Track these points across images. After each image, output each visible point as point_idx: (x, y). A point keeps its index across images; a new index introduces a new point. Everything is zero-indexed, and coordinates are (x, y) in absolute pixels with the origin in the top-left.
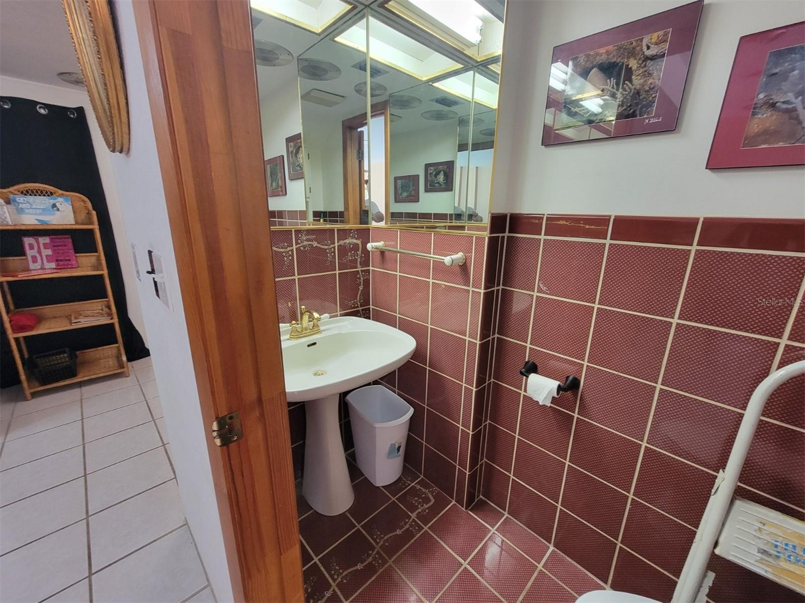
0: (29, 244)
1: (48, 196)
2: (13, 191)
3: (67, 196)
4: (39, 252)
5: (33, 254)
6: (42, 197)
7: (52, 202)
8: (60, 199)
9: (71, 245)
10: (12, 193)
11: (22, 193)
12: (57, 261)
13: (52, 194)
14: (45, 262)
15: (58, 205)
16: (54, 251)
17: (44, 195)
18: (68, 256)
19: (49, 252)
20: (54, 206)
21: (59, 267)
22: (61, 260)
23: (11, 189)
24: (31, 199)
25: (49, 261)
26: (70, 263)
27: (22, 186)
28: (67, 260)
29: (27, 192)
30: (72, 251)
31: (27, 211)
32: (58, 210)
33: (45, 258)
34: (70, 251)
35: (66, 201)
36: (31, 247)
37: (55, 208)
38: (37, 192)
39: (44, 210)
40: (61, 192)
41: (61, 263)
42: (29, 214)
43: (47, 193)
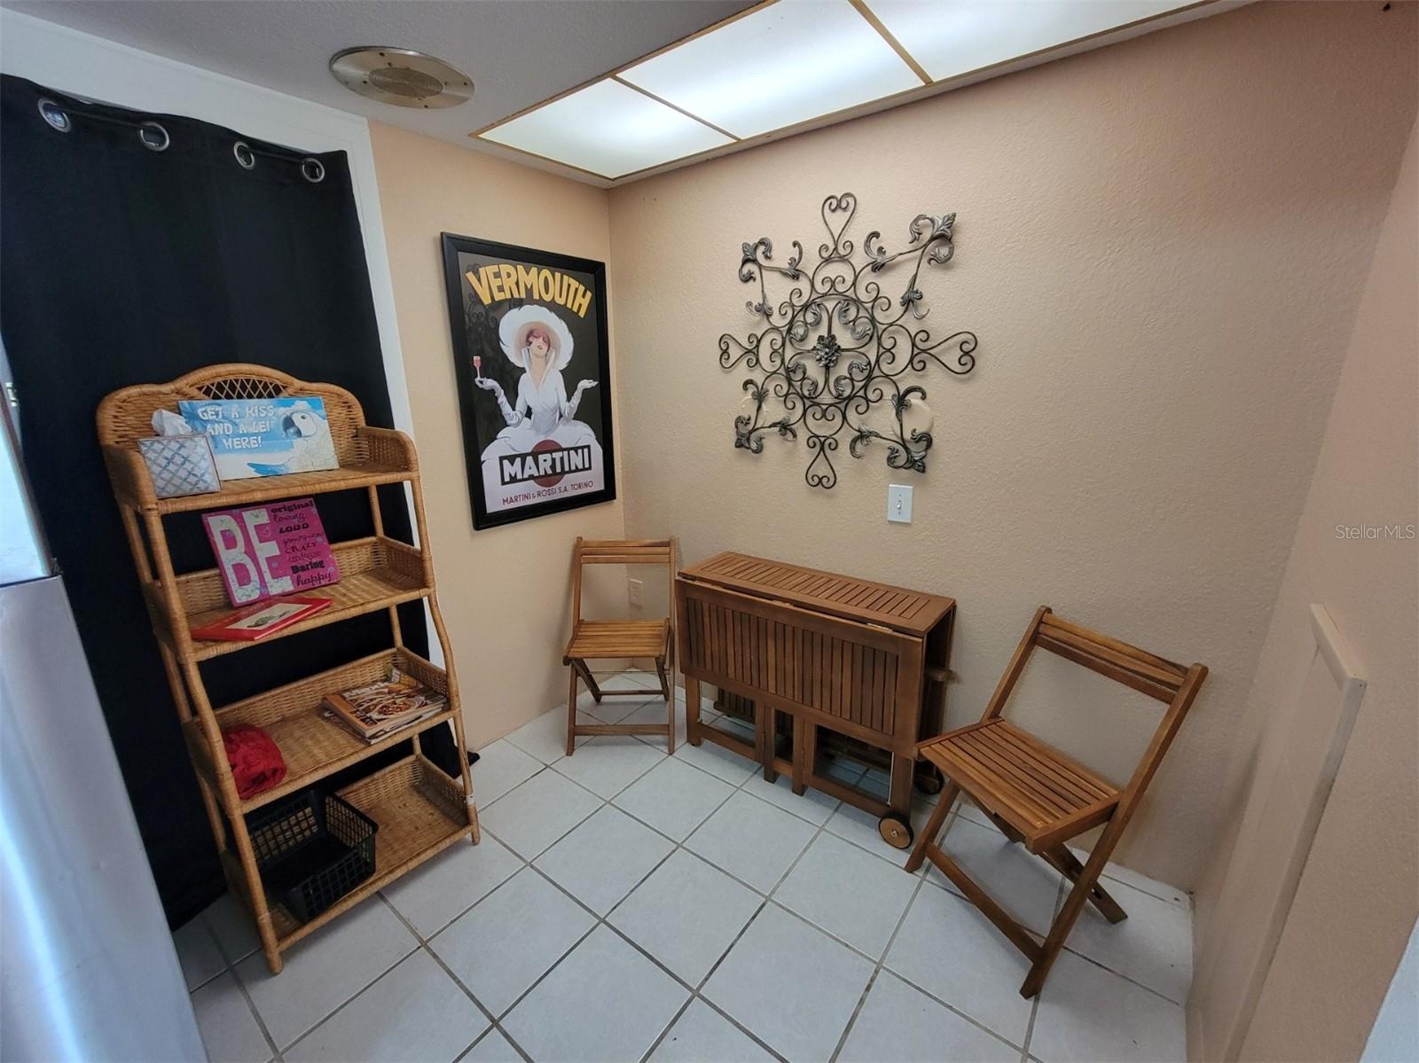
0: (223, 533)
1: (270, 396)
2: (186, 389)
3: (312, 393)
4: (250, 552)
5: (237, 561)
6: (255, 401)
7: (283, 412)
8: (301, 405)
9: (317, 525)
10: (185, 395)
11: (208, 392)
12: (295, 570)
13: (278, 390)
14: (268, 576)
15: (296, 419)
16: (283, 545)
17: (260, 396)
18: (318, 554)
19: (270, 549)
20: (289, 423)
21: (301, 587)
22: (303, 569)
23: (182, 383)
24: (233, 407)
25: (276, 575)
26: (321, 571)
27: (207, 374)
28: (315, 565)
29: (220, 388)
30: (322, 540)
31: (227, 443)
32: (299, 433)
33: (264, 567)
34: (319, 539)
35: (315, 408)
36: (230, 542)
37: (292, 430)
38: (243, 387)
39: (267, 436)
40: (298, 383)
41: (304, 575)
42: (232, 450)
43: (266, 387)
